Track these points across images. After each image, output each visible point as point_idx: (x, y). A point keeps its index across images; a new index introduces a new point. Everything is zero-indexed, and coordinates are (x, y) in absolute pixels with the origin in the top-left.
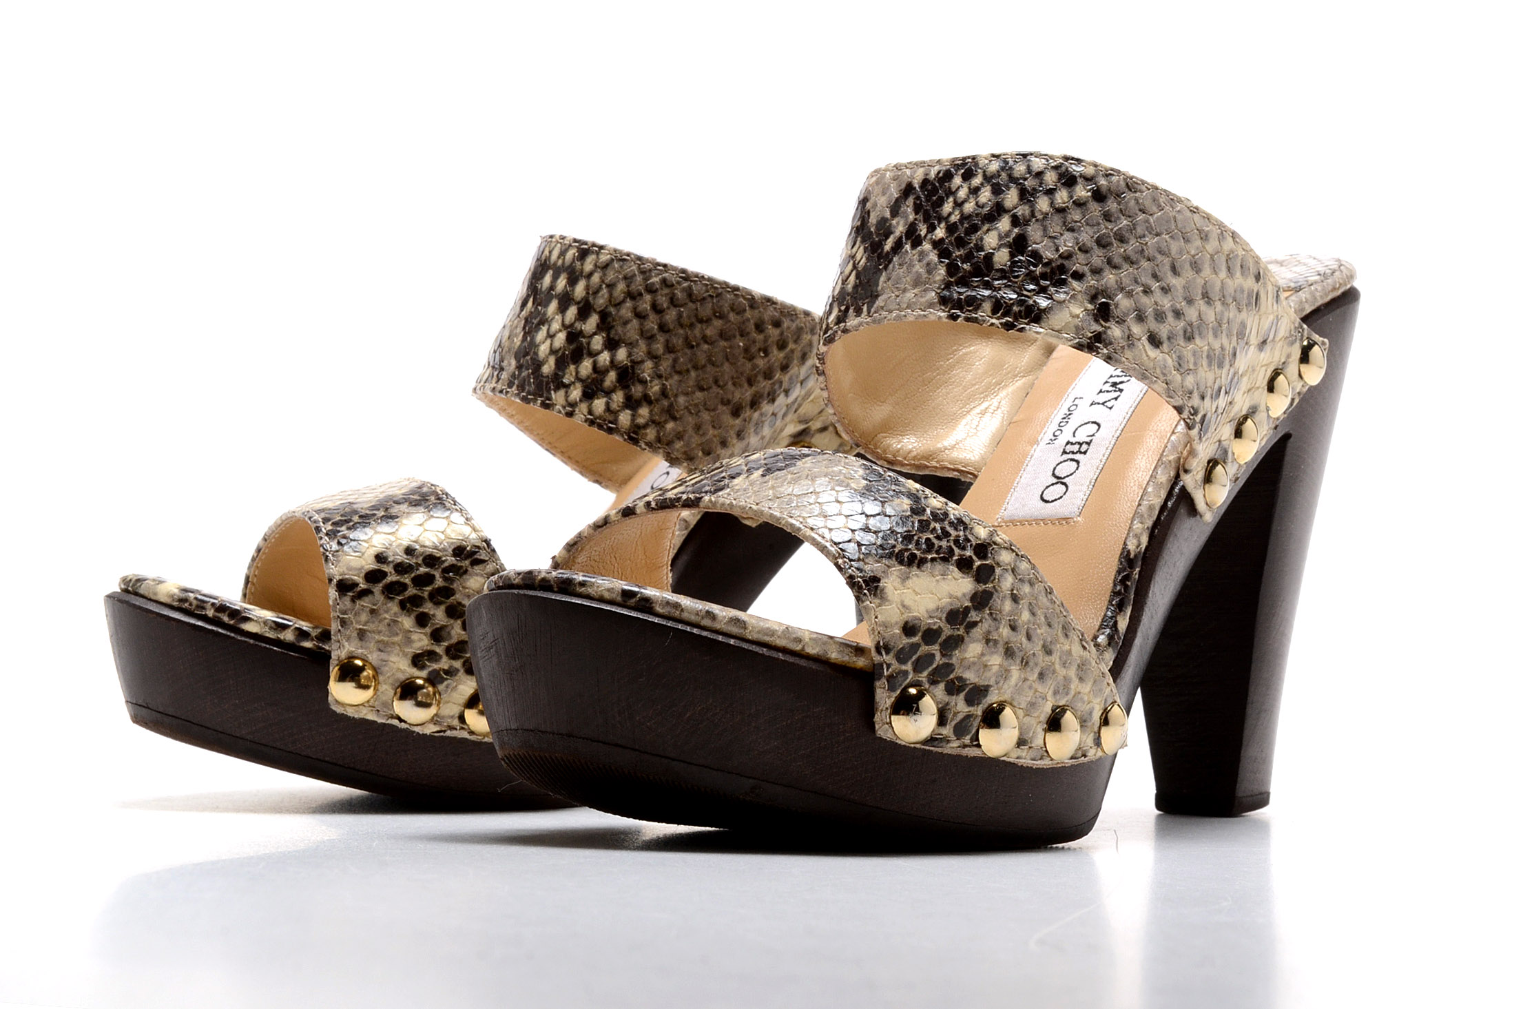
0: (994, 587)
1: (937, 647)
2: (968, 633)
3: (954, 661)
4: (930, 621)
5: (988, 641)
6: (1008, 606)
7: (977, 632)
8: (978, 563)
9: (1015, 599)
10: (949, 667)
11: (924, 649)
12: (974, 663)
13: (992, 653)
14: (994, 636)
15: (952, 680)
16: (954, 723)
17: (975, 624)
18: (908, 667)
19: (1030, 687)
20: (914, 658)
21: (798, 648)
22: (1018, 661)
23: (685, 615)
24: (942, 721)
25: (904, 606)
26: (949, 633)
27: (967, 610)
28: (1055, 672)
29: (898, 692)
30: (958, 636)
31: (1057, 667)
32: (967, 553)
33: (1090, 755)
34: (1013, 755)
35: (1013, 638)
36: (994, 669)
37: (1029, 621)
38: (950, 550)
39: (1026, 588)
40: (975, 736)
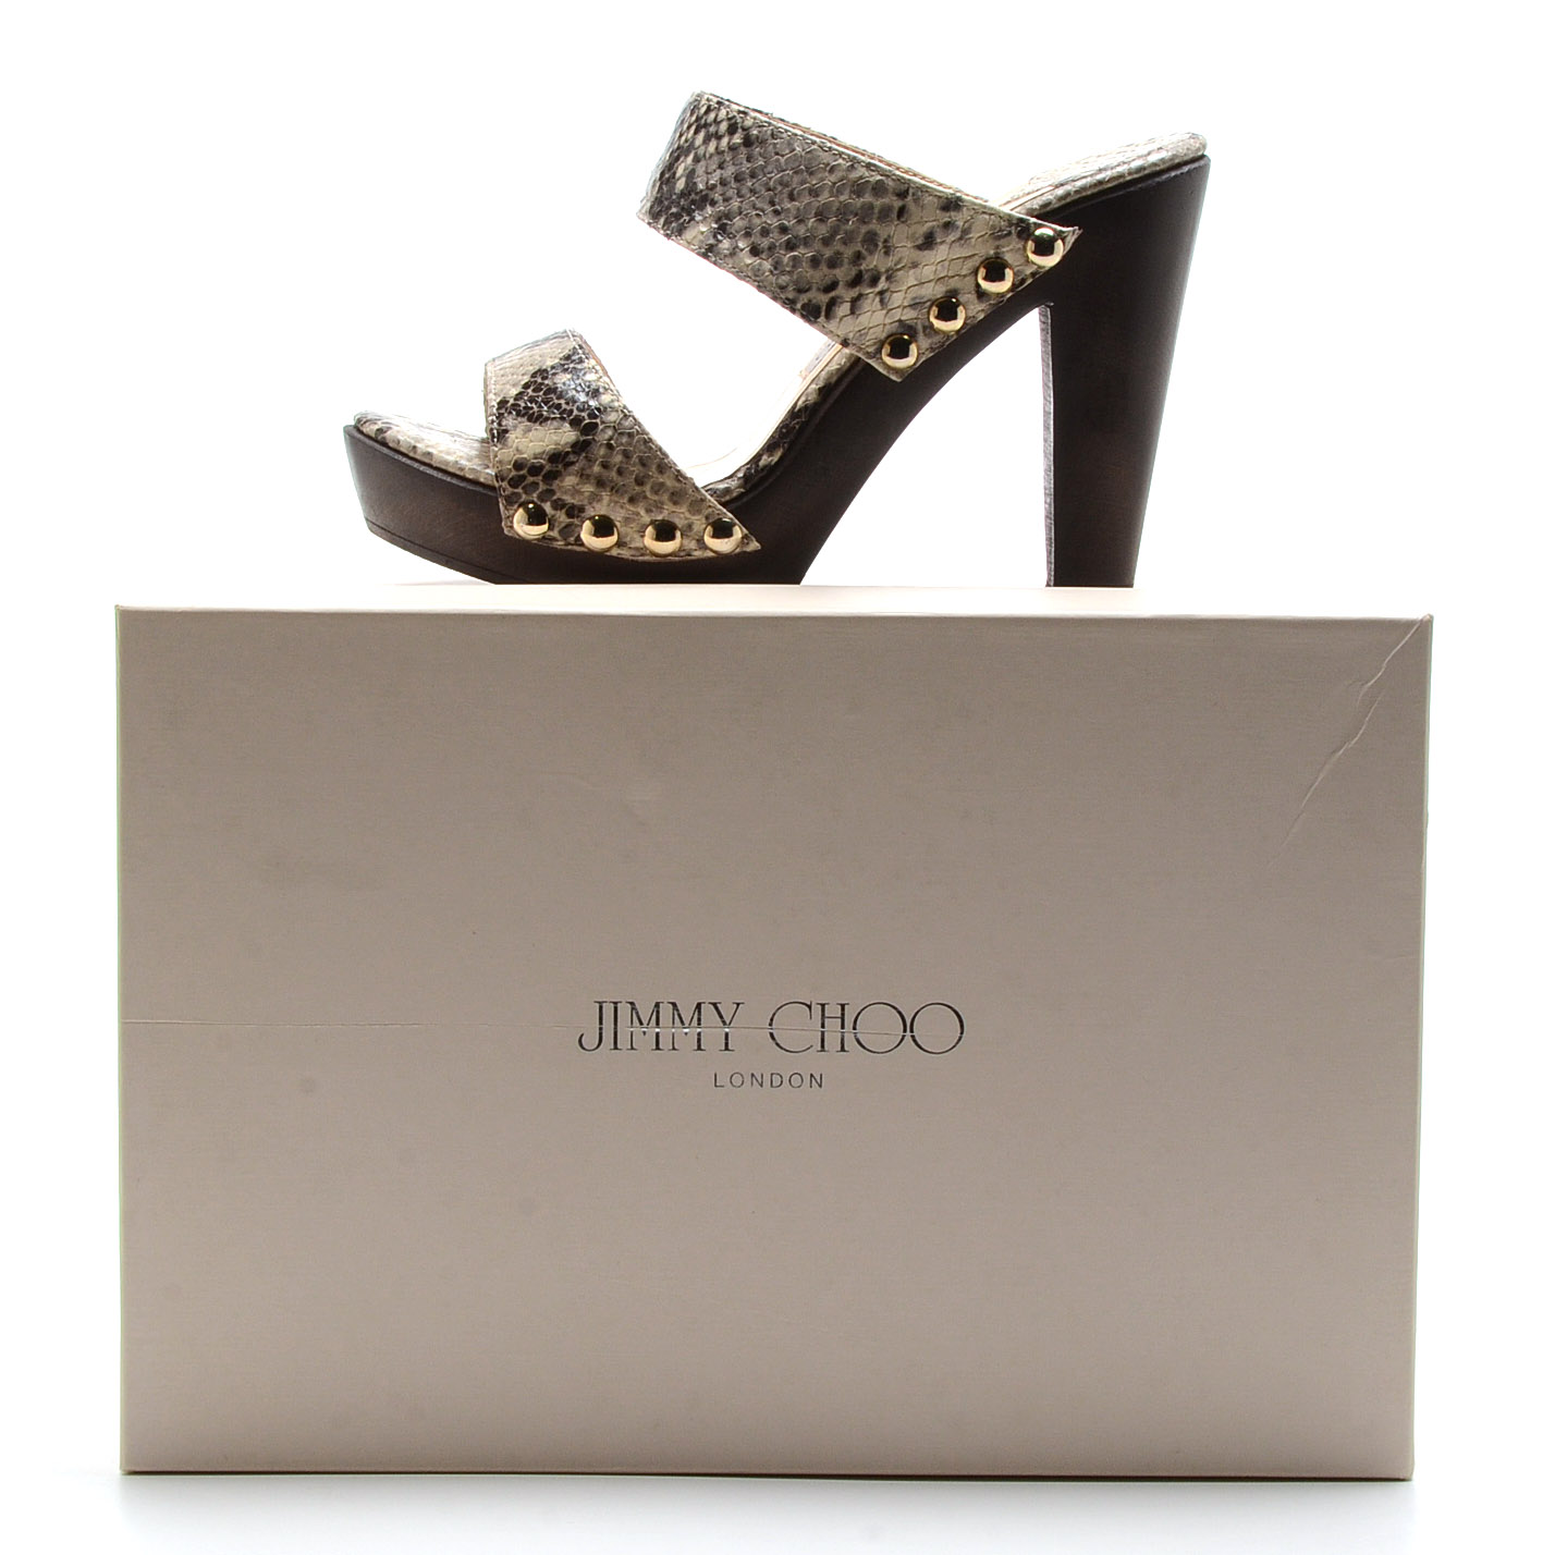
0: (593, 439)
1: (540, 478)
2: (565, 470)
3: (554, 487)
4: (535, 461)
5: (582, 475)
6: (602, 451)
7: (576, 467)
8: (587, 421)
9: (610, 447)
10: (552, 493)
11: (530, 480)
12: (570, 490)
13: (585, 483)
14: (588, 472)
15: (556, 501)
16: (559, 530)
17: (573, 463)
18: (520, 490)
19: (622, 508)
20: (523, 485)
22: (608, 489)
24: (551, 528)
25: (518, 450)
26: (550, 469)
27: (568, 453)
28: (645, 497)
29: (516, 506)
30: (557, 471)
31: (648, 494)
32: (583, 414)
33: (698, 554)
34: (614, 552)
35: (605, 473)
36: (587, 494)
37: (621, 462)
38: (572, 411)
39: (624, 440)
40: (578, 538)
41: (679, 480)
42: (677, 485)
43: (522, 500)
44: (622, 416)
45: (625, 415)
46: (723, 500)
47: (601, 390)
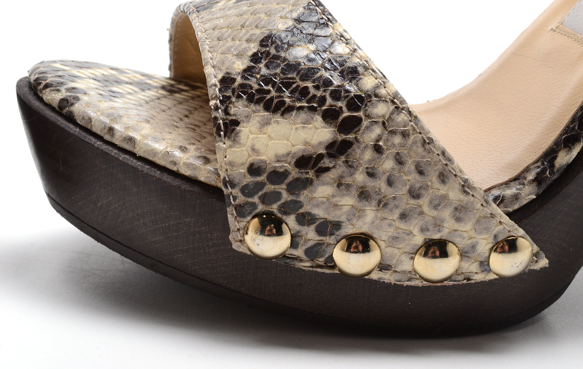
0: (356, 138)
1: (284, 186)
2: (317, 177)
3: (302, 198)
4: (277, 165)
5: (339, 185)
6: (368, 155)
7: (332, 175)
8: (346, 114)
9: (378, 149)
10: (298, 204)
11: (269, 188)
12: (323, 203)
13: (344, 195)
14: (348, 180)
15: (303, 214)
16: (304, 248)
17: (327, 169)
18: (256, 199)
19: (390, 225)
20: (260, 193)
21: (175, 169)
22: (374, 203)
23: (94, 130)
24: (294, 244)
25: (253, 150)
26: (296, 176)
27: (320, 157)
28: (422, 213)
29: (249, 218)
30: (307, 179)
31: (426, 209)
32: (340, 104)
33: (479, 277)
34: (375, 276)
35: (370, 183)
36: (345, 209)
37: (393, 169)
38: (323, 100)
39: (397, 140)
40: (331, 258)
41: (465, 192)
42: (462, 197)
43: (257, 211)
44: (392, 107)
45: (397, 108)
46: (511, 210)
47: (360, 69)
